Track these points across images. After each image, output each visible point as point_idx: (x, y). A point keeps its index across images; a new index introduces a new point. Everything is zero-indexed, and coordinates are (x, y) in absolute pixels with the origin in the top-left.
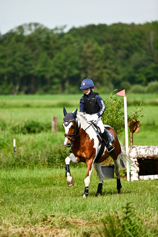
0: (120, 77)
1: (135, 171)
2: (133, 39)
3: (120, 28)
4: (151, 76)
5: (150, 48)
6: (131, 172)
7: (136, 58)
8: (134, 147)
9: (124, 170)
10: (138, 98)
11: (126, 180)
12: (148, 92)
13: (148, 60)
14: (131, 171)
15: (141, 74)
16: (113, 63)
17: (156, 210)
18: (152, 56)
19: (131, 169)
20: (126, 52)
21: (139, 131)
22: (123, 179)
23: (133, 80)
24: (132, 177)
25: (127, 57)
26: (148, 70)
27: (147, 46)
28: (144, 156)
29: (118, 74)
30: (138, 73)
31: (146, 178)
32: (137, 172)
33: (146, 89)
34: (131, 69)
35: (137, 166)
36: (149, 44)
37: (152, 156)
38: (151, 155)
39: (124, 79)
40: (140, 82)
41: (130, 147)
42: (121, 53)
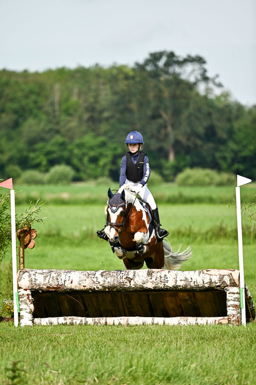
0: (4, 158)
1: (27, 311)
2: (27, 97)
3: (5, 79)
4: (55, 156)
5: (54, 111)
6: (21, 312)
7: (31, 126)
8: (26, 271)
9: (9, 309)
10: (34, 191)
11: (13, 324)
12: (50, 182)
13: (50, 130)
14: (21, 310)
15: (38, 153)
17: (62, 373)
18: (57, 123)
19: (21, 307)
20: (14, 117)
21: (34, 246)
22: (7, 323)
23: (25, 163)
24: (22, 321)
25: (16, 125)
26: (49, 147)
27: (48, 109)
28: (42, 286)
30: (34, 151)
31: (45, 321)
32: (30, 313)
33: (46, 177)
34: (22, 144)
35: (30, 303)
36: (52, 104)
37: (56, 286)
38: (54, 284)
39: (11, 160)
40: (36, 166)
41: (20, 272)
42: (6, 118)
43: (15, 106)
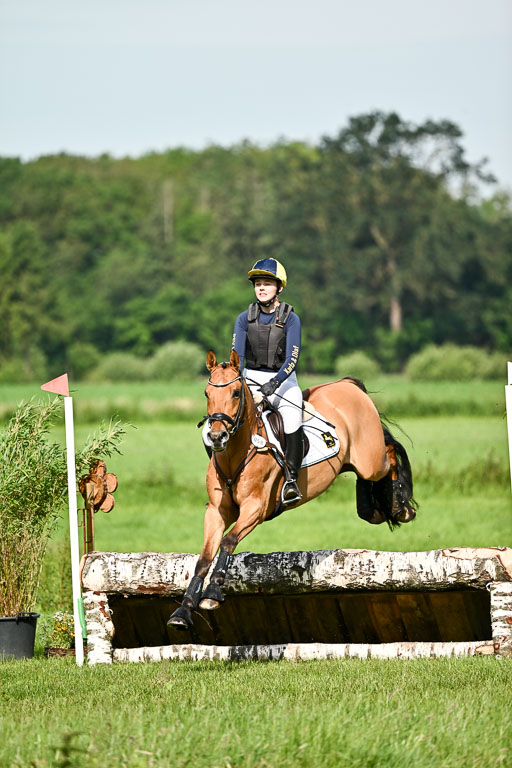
0: (65, 329)
1: (100, 635)
2: (108, 208)
3: (64, 172)
4: (166, 324)
5: (162, 234)
6: (89, 637)
7: (117, 265)
8: (98, 557)
9: (66, 632)
10: (122, 396)
11: (74, 662)
12: (156, 377)
13: (156, 272)
14: (88, 632)
15: (132, 320)
16: (44, 284)
17: (162, 757)
18: (168, 260)
19: (89, 628)
20: (84, 248)
21: (112, 507)
22: (63, 658)
23: (106, 340)
24: (91, 655)
25: (88, 263)
26: (154, 306)
27: (153, 232)
28: (128, 586)
29: (58, 318)
30: (125, 314)
31: (135, 654)
32: (106, 638)
33: (148, 366)
34: (99, 301)
35: (105, 619)
36: (159, 221)
37: (156, 586)
38: (152, 581)
39: (78, 335)
40: (129, 346)
41: (86, 558)
42: (67, 250)
43: (84, 225)
